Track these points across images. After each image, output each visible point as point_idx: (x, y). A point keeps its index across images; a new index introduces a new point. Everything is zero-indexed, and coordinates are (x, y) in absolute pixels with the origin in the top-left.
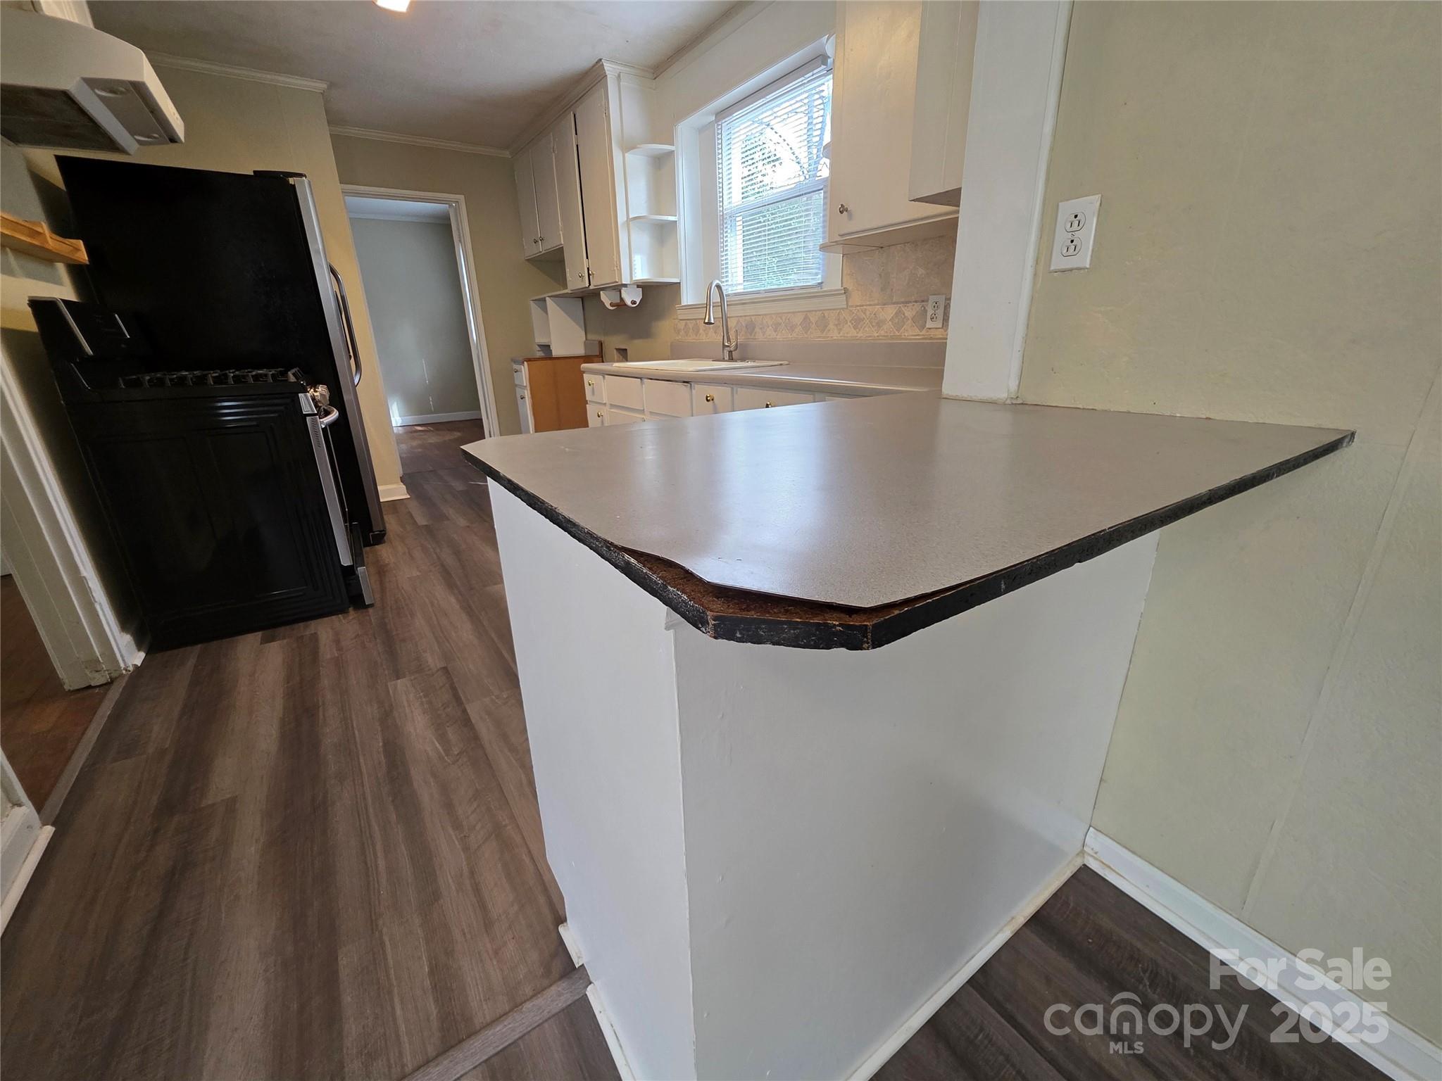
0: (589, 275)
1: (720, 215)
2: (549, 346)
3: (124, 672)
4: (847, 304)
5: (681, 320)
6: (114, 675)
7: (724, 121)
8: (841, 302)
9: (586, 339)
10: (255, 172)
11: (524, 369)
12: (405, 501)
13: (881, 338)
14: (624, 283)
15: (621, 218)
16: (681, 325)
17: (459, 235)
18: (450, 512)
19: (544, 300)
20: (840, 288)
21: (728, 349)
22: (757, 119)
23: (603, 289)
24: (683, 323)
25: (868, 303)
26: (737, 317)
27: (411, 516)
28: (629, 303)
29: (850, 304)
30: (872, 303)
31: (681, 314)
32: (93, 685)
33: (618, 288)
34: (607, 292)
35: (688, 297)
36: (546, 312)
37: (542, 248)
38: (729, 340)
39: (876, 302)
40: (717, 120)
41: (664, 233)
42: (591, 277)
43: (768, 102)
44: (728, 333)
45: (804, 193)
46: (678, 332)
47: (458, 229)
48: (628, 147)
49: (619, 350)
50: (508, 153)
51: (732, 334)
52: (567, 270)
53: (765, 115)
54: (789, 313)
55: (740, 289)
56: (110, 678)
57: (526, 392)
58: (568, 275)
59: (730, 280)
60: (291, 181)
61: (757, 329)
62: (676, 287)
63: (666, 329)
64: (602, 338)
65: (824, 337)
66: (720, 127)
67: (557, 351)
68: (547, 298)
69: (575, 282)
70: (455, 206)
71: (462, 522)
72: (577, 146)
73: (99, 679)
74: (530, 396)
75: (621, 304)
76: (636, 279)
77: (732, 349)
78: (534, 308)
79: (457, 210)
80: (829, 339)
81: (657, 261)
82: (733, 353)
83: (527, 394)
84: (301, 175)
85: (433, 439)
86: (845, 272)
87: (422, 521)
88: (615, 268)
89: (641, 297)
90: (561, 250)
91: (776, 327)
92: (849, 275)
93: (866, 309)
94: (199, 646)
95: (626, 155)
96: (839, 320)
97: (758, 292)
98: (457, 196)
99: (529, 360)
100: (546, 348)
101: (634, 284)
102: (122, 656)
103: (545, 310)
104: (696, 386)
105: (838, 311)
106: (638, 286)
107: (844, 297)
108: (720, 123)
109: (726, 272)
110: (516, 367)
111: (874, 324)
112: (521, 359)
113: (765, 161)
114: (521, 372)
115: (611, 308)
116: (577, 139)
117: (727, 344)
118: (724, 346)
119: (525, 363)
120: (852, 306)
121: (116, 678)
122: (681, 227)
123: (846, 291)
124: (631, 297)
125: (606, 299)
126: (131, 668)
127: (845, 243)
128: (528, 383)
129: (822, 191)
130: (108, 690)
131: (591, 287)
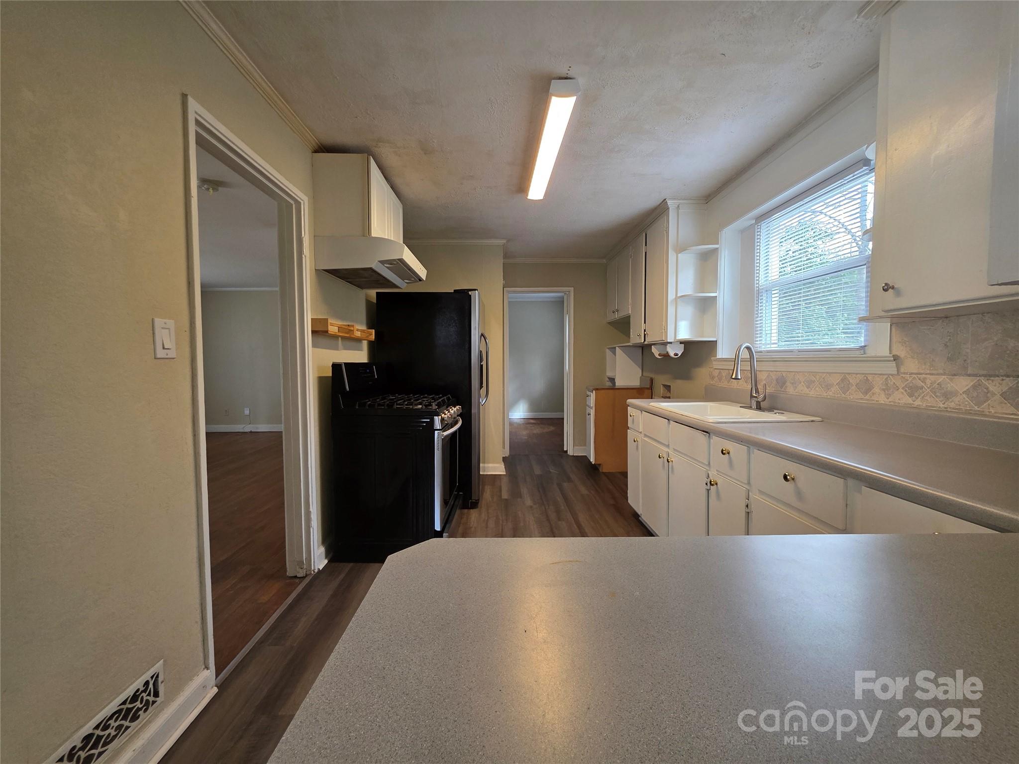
0: (645, 335)
1: (757, 290)
2: (614, 379)
3: (312, 572)
4: (898, 371)
5: (716, 369)
6: (308, 573)
7: (763, 223)
8: (891, 368)
9: (642, 375)
10: (454, 290)
11: (593, 396)
12: (502, 477)
13: (949, 410)
14: (668, 341)
15: (671, 296)
16: (716, 373)
17: (568, 310)
18: (524, 491)
19: (615, 348)
20: (888, 354)
21: (756, 399)
22: (809, 210)
23: (654, 344)
24: (717, 371)
25: (928, 372)
26: (768, 371)
27: (500, 491)
28: (672, 354)
29: (902, 370)
30: (934, 372)
31: (716, 365)
32: (298, 576)
33: (665, 344)
34: (658, 346)
35: (723, 352)
36: (615, 355)
37: (617, 316)
38: (757, 391)
39: (941, 371)
40: (756, 223)
41: (705, 305)
42: (646, 336)
43: (805, 203)
44: (756, 385)
45: (843, 269)
46: (713, 378)
47: (568, 307)
48: (680, 249)
49: (665, 386)
50: (605, 260)
51: (760, 387)
52: (631, 330)
53: (817, 206)
54: (824, 373)
55: (774, 347)
56: (306, 573)
57: (592, 410)
58: (631, 334)
59: (764, 340)
60: (470, 293)
61: (788, 384)
62: (713, 344)
63: (703, 375)
64: (652, 375)
65: (868, 400)
66: (759, 227)
67: (619, 383)
68: (617, 348)
69: (636, 338)
70: (569, 293)
71: (529, 502)
72: (646, 253)
73: (301, 574)
74: (594, 413)
75: (667, 356)
76: (679, 338)
77: (759, 400)
78: (608, 352)
79: (569, 296)
80: (873, 402)
81: (697, 325)
82: (761, 403)
83: (592, 412)
84: (475, 290)
85: (537, 430)
86: (894, 339)
87: (505, 495)
88: (664, 331)
89: (683, 351)
90: (628, 317)
91: (809, 384)
92: (900, 342)
93: (925, 378)
94: (352, 564)
95: (679, 255)
96: (887, 385)
97: (791, 351)
98: (570, 288)
99: (597, 389)
100: (612, 380)
101: (678, 341)
102: (314, 562)
103: (615, 353)
104: (714, 437)
105: (886, 377)
106: (681, 343)
107: (894, 364)
108: (759, 224)
109: (760, 333)
110: (588, 393)
111: (938, 394)
112: (591, 388)
113: (816, 238)
114: (591, 396)
115: (660, 357)
116: (646, 249)
117: (755, 395)
118: (752, 396)
119: (594, 391)
120: (904, 373)
121: (308, 575)
122: (720, 302)
123: (896, 358)
124: (674, 351)
125: (655, 351)
126: (316, 571)
127: (892, 317)
128: (594, 405)
129: (865, 266)
130: (303, 580)
131: (646, 343)
